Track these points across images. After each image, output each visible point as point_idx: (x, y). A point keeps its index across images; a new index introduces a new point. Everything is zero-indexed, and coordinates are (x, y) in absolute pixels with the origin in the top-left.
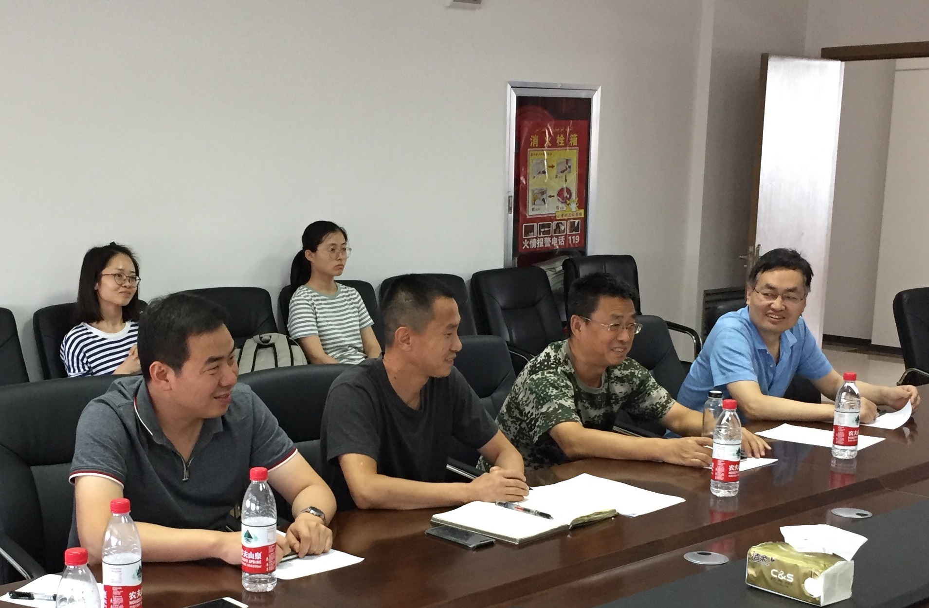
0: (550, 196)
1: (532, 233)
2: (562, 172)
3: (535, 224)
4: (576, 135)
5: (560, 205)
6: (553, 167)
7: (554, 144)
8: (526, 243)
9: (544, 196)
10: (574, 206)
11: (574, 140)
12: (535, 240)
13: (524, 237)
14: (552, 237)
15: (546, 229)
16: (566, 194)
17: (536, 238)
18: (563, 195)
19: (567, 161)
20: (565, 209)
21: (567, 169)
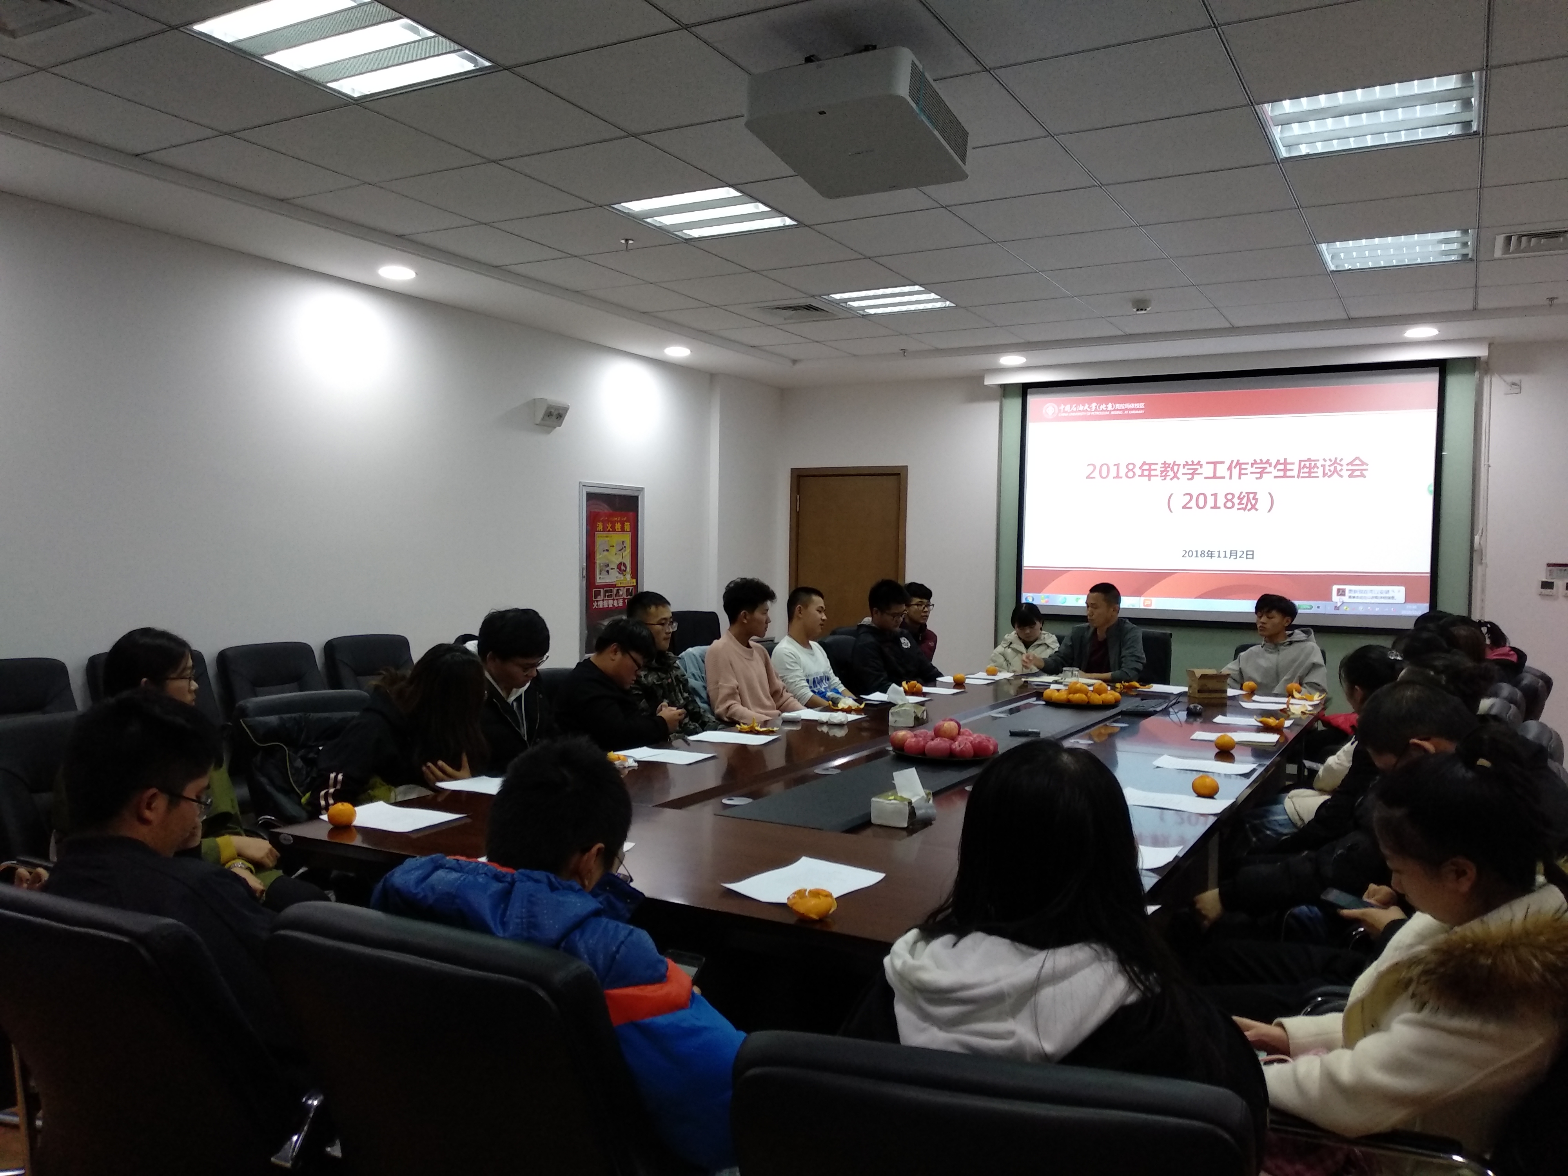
0: (612, 569)
1: (599, 597)
2: (620, 550)
3: (602, 590)
4: (629, 524)
5: (618, 574)
6: (613, 546)
7: (614, 530)
8: (595, 604)
9: (608, 569)
10: (628, 577)
11: (627, 526)
12: (601, 602)
13: (594, 600)
14: (614, 600)
15: (610, 594)
16: (623, 568)
17: (603, 600)
18: (621, 567)
19: (623, 542)
20: (622, 579)
21: (623, 549)
